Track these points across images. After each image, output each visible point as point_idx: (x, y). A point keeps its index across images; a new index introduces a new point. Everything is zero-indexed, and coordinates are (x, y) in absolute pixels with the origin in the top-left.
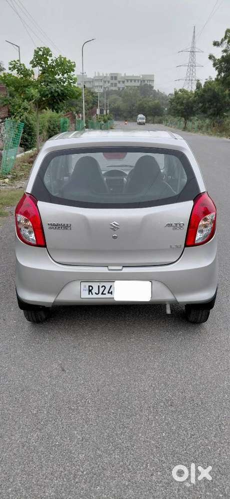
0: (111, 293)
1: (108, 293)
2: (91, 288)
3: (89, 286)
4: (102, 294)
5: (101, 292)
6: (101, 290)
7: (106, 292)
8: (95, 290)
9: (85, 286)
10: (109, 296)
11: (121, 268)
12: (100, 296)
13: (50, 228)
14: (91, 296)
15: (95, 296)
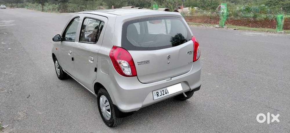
0: (167, 93)
1: (166, 93)
2: (158, 93)
3: (157, 92)
4: (163, 95)
5: (162, 94)
6: (162, 93)
7: (164, 93)
8: (160, 94)
9: (155, 93)
10: (166, 95)
11: (170, 79)
12: (162, 96)
13: (139, 65)
14: (158, 98)
15: (160, 97)
